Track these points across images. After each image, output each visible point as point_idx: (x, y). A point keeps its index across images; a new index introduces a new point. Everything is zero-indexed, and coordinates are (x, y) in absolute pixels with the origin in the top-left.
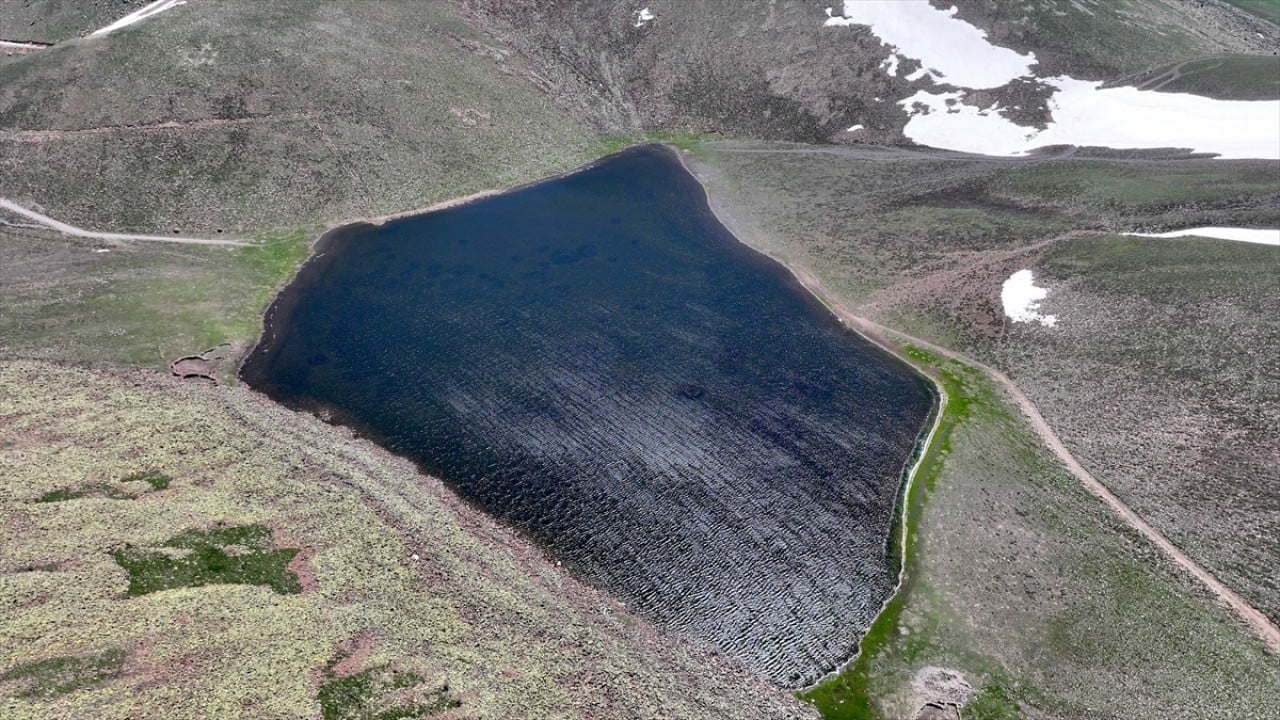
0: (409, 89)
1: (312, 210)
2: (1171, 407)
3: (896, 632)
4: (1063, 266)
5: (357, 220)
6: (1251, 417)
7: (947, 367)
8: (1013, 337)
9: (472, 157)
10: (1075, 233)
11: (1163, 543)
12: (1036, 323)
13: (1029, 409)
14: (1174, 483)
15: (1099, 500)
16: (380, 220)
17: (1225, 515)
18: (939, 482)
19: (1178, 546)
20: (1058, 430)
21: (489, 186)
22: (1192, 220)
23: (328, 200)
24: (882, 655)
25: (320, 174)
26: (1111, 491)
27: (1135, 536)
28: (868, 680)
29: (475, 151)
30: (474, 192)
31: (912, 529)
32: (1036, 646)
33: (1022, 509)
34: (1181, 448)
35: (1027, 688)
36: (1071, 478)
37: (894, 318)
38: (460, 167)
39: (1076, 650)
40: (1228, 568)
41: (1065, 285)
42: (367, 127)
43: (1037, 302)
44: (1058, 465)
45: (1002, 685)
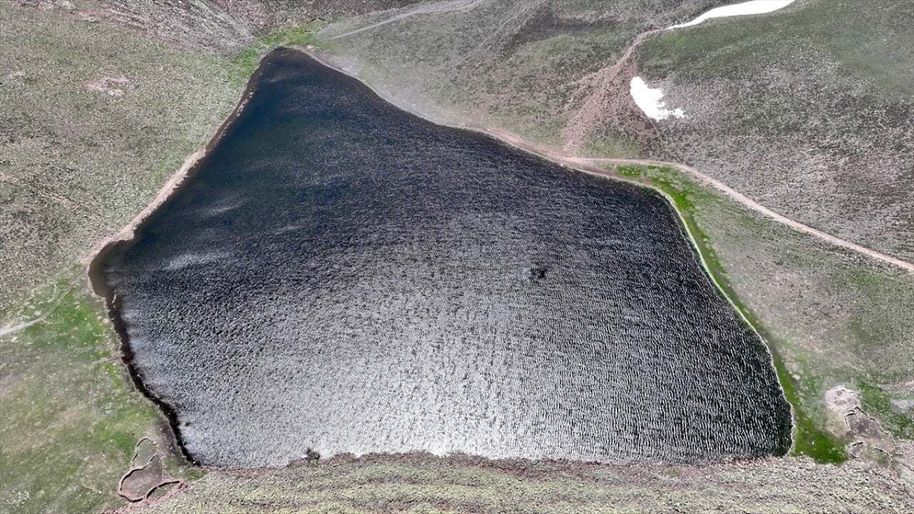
0: (29, 81)
1: (50, 254)
2: (798, 156)
3: (794, 380)
4: (656, 67)
5: (104, 243)
6: (842, 146)
7: (651, 173)
8: (668, 132)
9: (150, 130)
10: (641, 36)
11: (859, 249)
12: (672, 117)
13: (720, 186)
14: (835, 207)
15: (807, 234)
16: (126, 233)
17: (872, 217)
18: (722, 264)
19: (868, 247)
20: (747, 194)
21: (188, 151)
22: (701, 6)
23: (56, 236)
24: (801, 400)
25: (24, 213)
26: (809, 225)
27: (843, 250)
28: (810, 421)
29: (148, 122)
30: (180, 163)
31: (741, 307)
32: (856, 346)
33: (778, 261)
34: (822, 182)
35: (875, 375)
36: (783, 226)
37: (589, 147)
38: (148, 144)
39: (874, 337)
40: (900, 250)
41: (669, 81)
42: (27, 143)
43: (660, 101)
44: (768, 221)
45: (864, 380)
